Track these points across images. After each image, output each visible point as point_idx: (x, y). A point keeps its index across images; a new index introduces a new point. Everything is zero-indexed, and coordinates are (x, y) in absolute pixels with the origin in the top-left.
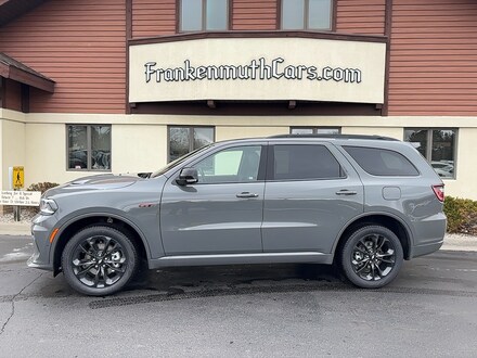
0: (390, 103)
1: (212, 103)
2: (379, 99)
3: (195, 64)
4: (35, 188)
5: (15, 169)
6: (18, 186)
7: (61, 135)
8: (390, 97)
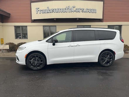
0: (104, 18)
1: (55, 19)
2: (101, 17)
3: (50, 8)
4: (7, 44)
5: (1, 39)
6: (2, 44)
7: (13, 29)
8: (104, 17)
